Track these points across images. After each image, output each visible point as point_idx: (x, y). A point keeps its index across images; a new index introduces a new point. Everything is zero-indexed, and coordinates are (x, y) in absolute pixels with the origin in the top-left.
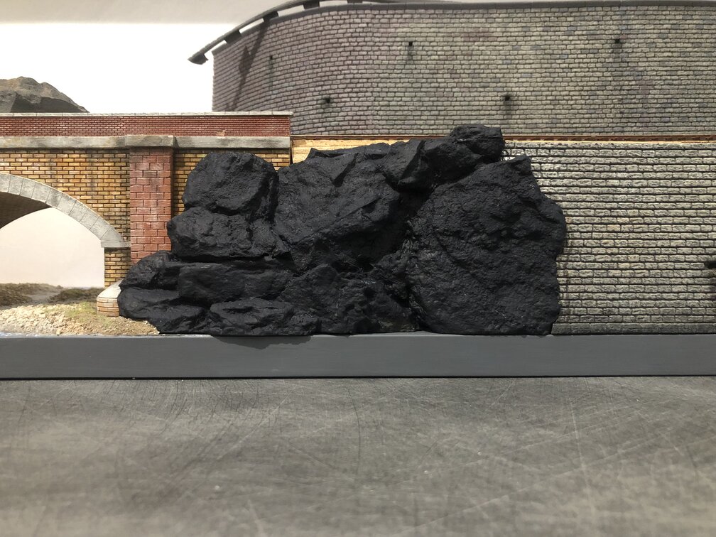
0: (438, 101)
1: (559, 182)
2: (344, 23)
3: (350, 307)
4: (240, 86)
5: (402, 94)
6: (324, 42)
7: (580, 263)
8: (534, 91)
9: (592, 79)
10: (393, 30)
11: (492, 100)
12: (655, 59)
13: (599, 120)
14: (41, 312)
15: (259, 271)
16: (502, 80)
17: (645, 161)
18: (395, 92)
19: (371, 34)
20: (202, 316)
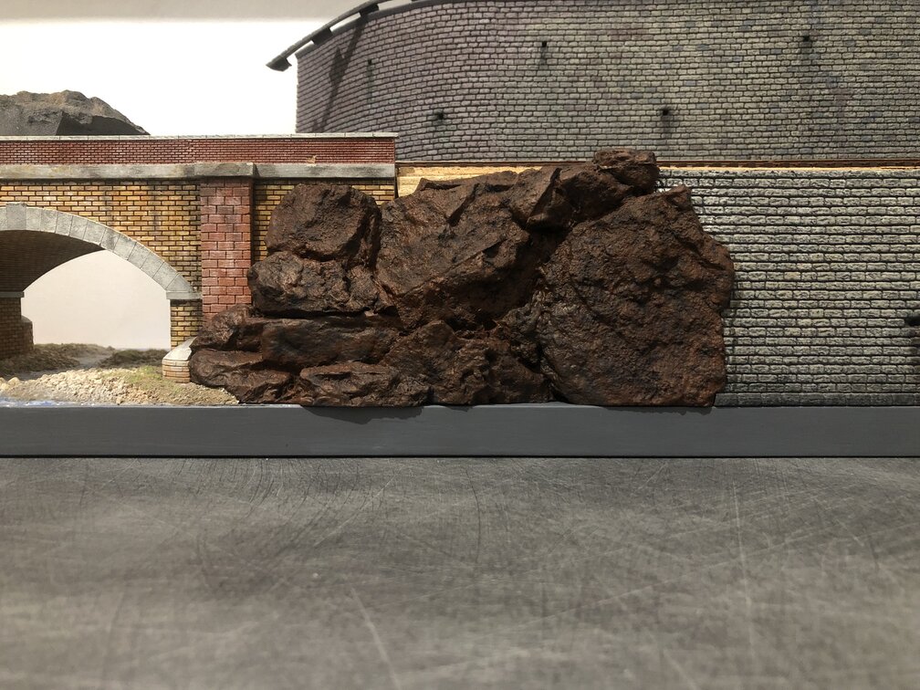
0: (578, 116)
1: (725, 219)
2: (461, 19)
3: (468, 373)
4: (331, 97)
5: (533, 108)
6: (436, 42)
7: (750, 319)
8: (699, 103)
9: (773, 87)
10: (522, 27)
11: (646, 115)
12: (854, 61)
13: (782, 140)
14: (96, 377)
15: (358, 329)
16: (659, 89)
17: (832, 193)
18: (525, 105)
19: (495, 32)
20: (290, 383)
